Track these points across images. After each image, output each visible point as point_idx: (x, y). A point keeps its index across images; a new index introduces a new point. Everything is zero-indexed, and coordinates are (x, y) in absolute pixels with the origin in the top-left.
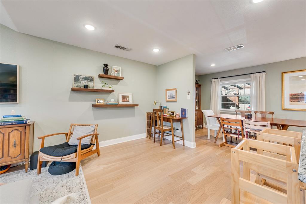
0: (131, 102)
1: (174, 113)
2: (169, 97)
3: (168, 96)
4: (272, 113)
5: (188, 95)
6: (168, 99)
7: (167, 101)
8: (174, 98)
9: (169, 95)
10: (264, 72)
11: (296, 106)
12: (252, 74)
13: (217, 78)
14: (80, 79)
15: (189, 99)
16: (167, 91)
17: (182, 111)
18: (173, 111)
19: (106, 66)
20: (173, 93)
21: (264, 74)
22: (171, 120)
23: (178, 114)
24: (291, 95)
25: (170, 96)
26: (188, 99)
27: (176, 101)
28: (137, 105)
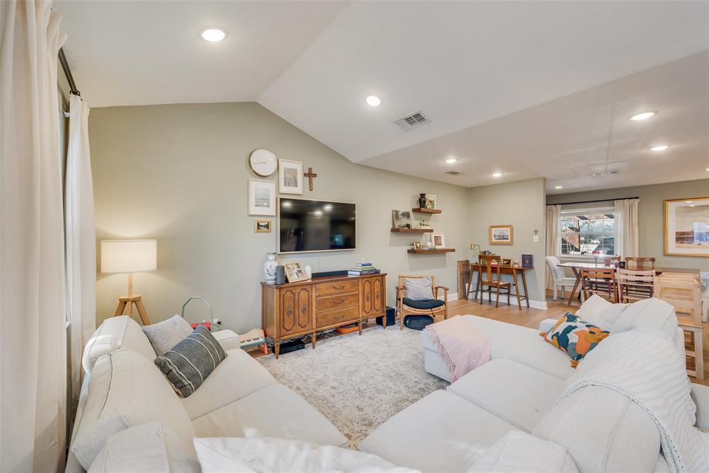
0: (443, 247)
1: (510, 261)
2: (497, 238)
3: (495, 236)
4: (653, 260)
5: (535, 236)
6: (493, 240)
7: (492, 244)
8: (508, 239)
9: (497, 234)
10: (637, 198)
11: (685, 249)
12: (616, 199)
13: (555, 205)
14: (400, 216)
15: (537, 241)
16: (493, 229)
17: (523, 258)
18: (508, 258)
19: (423, 195)
20: (507, 232)
21: (637, 201)
22: (514, 271)
23: (517, 262)
24: (677, 233)
25: (499, 236)
26: (535, 241)
27: (511, 244)
28: (453, 250)
